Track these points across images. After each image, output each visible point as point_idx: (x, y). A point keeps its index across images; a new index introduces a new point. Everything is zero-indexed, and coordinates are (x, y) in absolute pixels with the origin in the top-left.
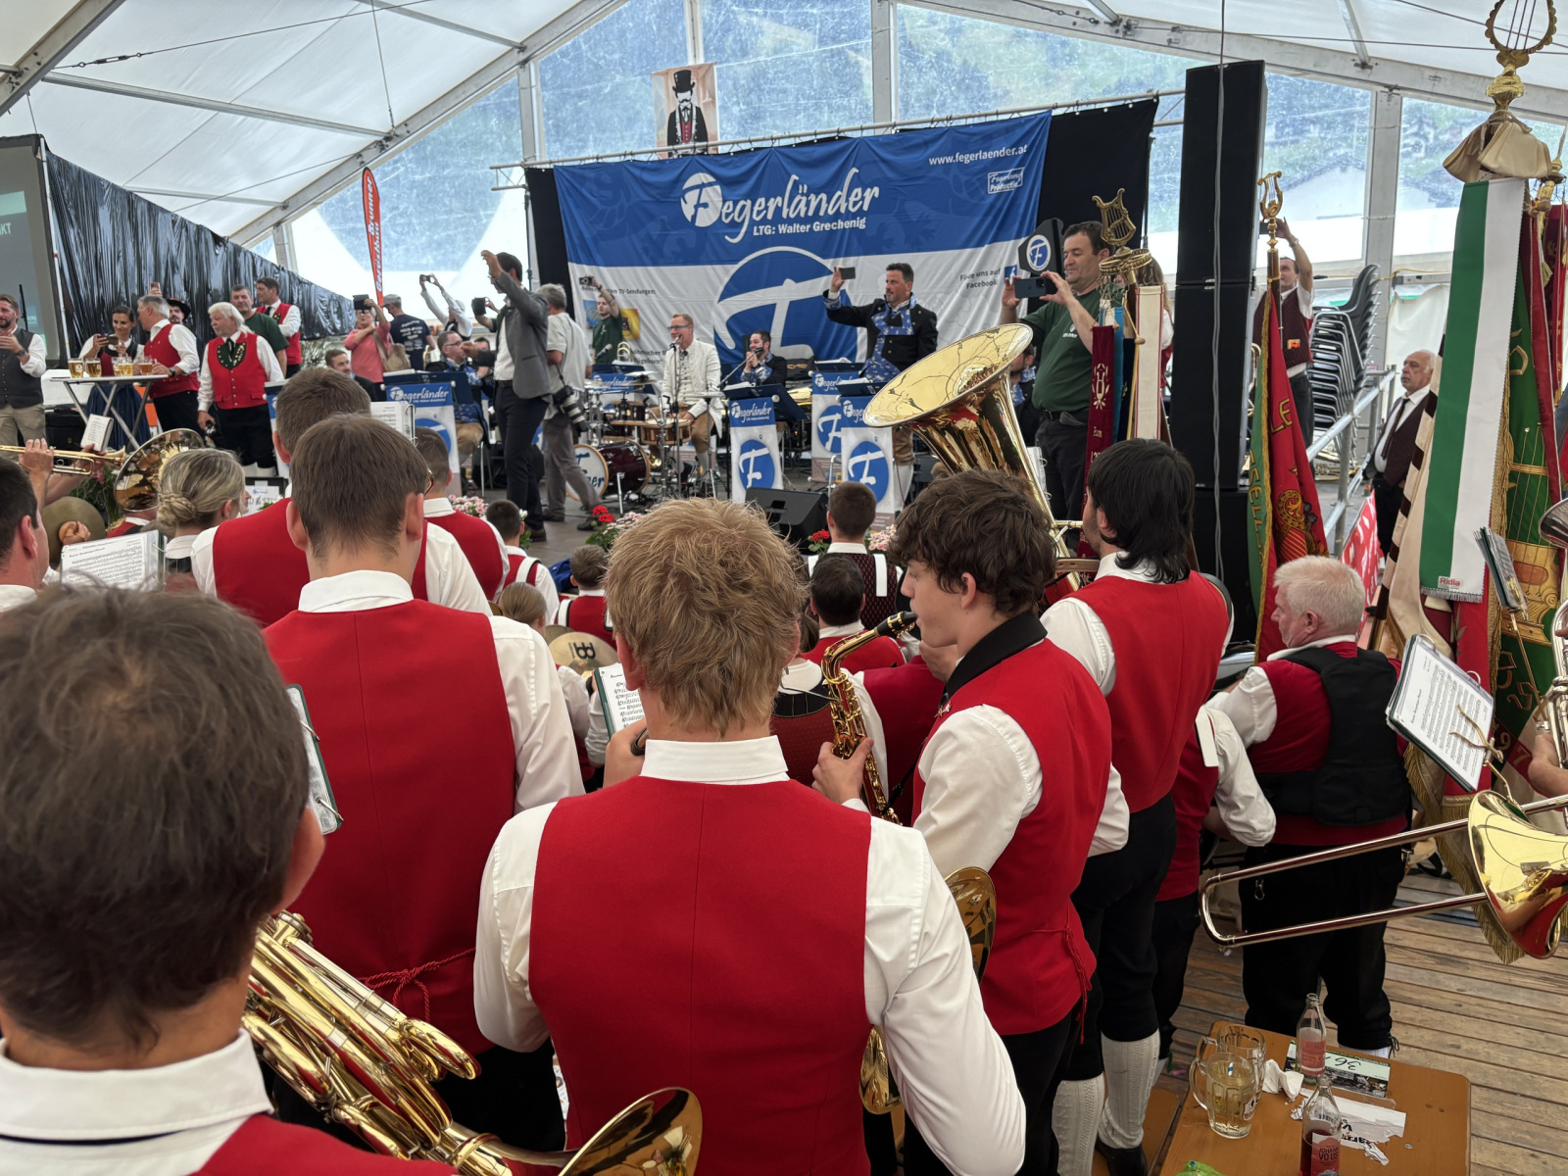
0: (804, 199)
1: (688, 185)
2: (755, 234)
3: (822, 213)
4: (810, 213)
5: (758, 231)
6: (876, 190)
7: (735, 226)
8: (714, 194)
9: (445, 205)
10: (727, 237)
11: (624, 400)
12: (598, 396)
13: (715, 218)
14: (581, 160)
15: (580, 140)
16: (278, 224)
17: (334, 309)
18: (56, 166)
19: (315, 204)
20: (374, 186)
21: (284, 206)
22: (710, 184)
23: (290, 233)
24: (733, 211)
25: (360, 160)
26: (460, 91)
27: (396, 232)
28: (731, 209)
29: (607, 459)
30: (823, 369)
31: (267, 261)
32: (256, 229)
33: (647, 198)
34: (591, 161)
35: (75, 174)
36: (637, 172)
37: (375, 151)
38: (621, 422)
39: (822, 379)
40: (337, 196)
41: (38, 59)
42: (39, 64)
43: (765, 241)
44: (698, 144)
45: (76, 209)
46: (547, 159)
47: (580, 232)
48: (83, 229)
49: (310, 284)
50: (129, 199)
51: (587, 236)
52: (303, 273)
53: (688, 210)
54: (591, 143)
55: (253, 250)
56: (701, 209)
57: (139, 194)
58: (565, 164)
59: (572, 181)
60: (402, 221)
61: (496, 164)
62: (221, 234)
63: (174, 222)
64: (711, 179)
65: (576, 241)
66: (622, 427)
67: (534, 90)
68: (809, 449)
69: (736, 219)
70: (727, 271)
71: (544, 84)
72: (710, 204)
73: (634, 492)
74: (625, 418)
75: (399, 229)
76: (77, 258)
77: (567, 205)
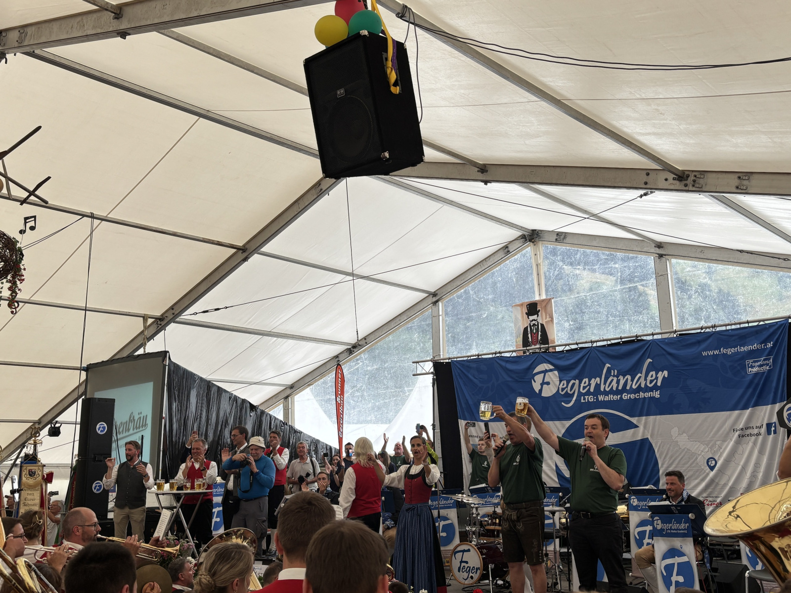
0: (615, 379)
1: (536, 371)
2: (582, 401)
3: (628, 388)
4: (620, 388)
5: (584, 399)
6: (666, 373)
7: (568, 396)
8: (553, 376)
9: (384, 385)
10: (563, 403)
11: (495, 512)
12: (477, 508)
13: (554, 391)
14: (468, 357)
15: (467, 345)
16: (287, 397)
17: (313, 448)
18: (172, 368)
19: (309, 385)
20: (342, 374)
21: (292, 387)
22: (551, 370)
23: (293, 403)
24: (567, 387)
25: (337, 359)
26: (398, 319)
27: (354, 401)
28: (565, 386)
29: (482, 554)
30: (637, 493)
31: (278, 419)
32: (274, 400)
33: (509, 379)
34: (474, 357)
35: (182, 372)
36: (503, 364)
37: (346, 354)
38: (492, 527)
39: (636, 500)
40: (322, 380)
41: (173, 311)
42: (173, 314)
43: (590, 406)
44: (542, 346)
45: (179, 392)
46: (447, 356)
47: (467, 400)
48: (180, 402)
49: (301, 433)
50: (208, 385)
51: (471, 402)
52: (298, 426)
53: (536, 387)
54: (474, 347)
55: (271, 413)
56: (545, 386)
57: (214, 382)
58: (458, 359)
59: (462, 369)
60: (359, 394)
61: (416, 360)
62: (255, 403)
63: (230, 398)
64: (552, 367)
65: (464, 406)
66: (493, 531)
67: (441, 317)
68: (629, 551)
69: (569, 392)
70: (564, 426)
71: (447, 314)
72: (551, 382)
73: (501, 579)
74: (495, 524)
75: (356, 399)
76: (174, 420)
77: (459, 383)
